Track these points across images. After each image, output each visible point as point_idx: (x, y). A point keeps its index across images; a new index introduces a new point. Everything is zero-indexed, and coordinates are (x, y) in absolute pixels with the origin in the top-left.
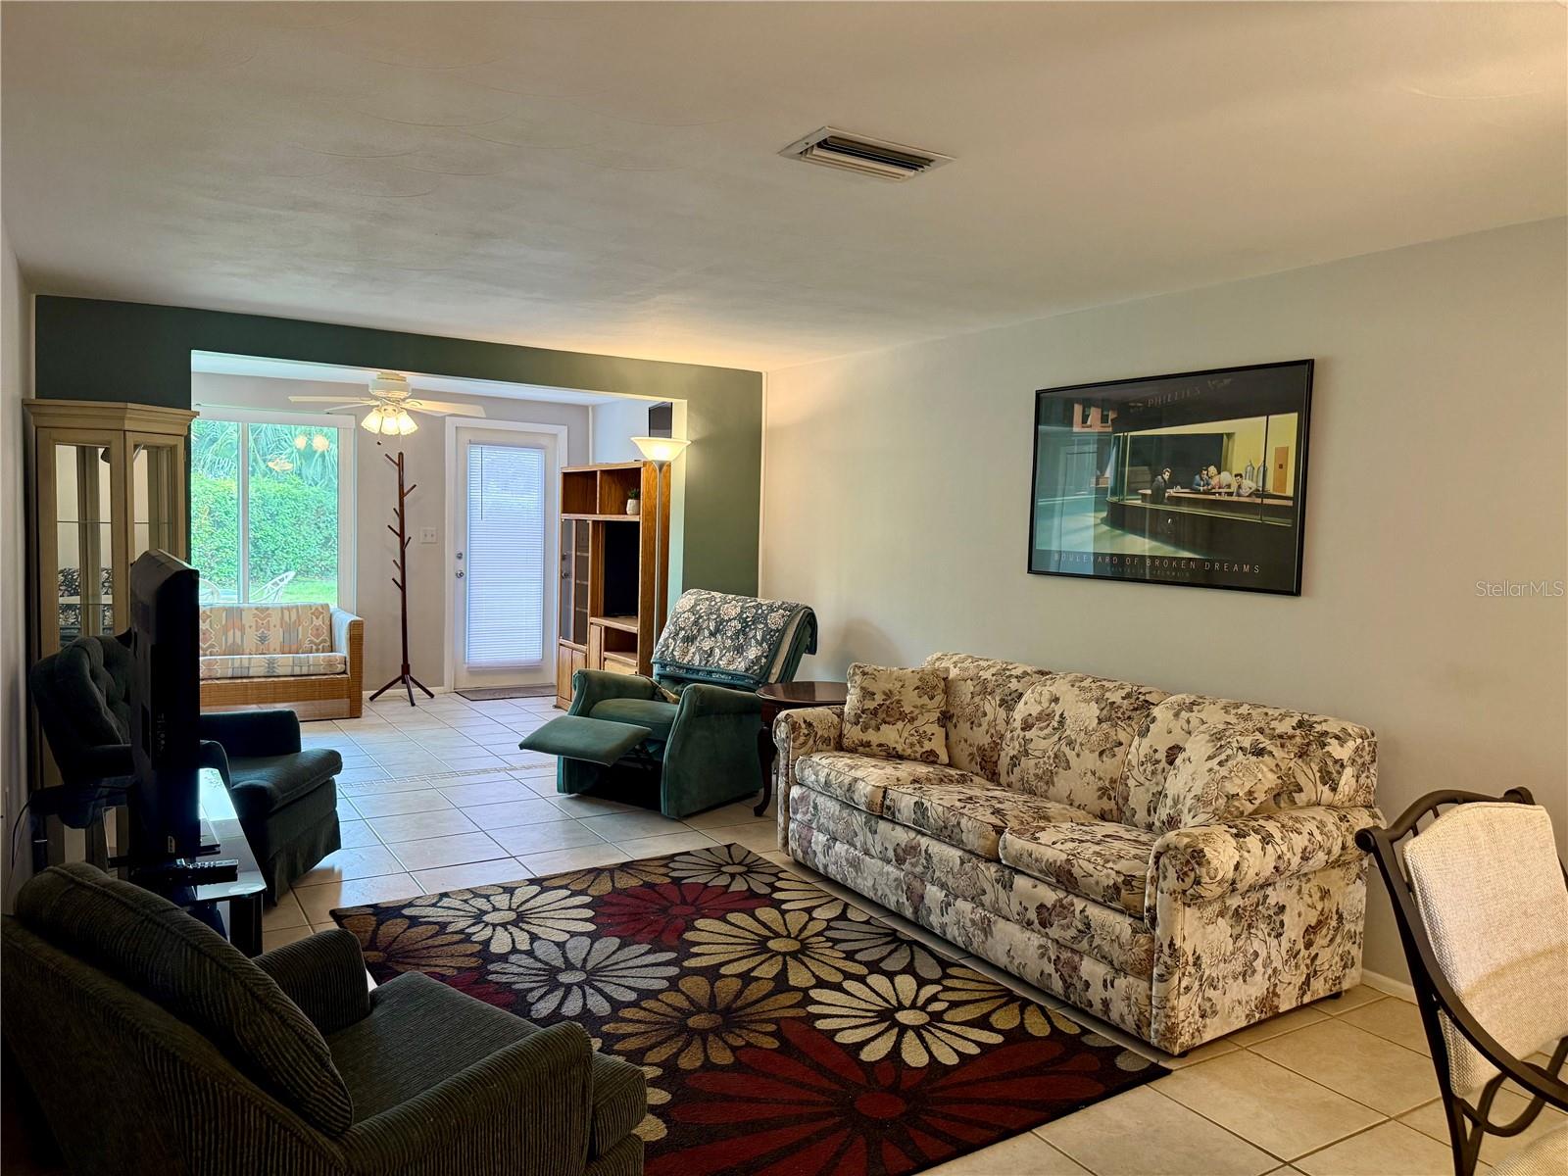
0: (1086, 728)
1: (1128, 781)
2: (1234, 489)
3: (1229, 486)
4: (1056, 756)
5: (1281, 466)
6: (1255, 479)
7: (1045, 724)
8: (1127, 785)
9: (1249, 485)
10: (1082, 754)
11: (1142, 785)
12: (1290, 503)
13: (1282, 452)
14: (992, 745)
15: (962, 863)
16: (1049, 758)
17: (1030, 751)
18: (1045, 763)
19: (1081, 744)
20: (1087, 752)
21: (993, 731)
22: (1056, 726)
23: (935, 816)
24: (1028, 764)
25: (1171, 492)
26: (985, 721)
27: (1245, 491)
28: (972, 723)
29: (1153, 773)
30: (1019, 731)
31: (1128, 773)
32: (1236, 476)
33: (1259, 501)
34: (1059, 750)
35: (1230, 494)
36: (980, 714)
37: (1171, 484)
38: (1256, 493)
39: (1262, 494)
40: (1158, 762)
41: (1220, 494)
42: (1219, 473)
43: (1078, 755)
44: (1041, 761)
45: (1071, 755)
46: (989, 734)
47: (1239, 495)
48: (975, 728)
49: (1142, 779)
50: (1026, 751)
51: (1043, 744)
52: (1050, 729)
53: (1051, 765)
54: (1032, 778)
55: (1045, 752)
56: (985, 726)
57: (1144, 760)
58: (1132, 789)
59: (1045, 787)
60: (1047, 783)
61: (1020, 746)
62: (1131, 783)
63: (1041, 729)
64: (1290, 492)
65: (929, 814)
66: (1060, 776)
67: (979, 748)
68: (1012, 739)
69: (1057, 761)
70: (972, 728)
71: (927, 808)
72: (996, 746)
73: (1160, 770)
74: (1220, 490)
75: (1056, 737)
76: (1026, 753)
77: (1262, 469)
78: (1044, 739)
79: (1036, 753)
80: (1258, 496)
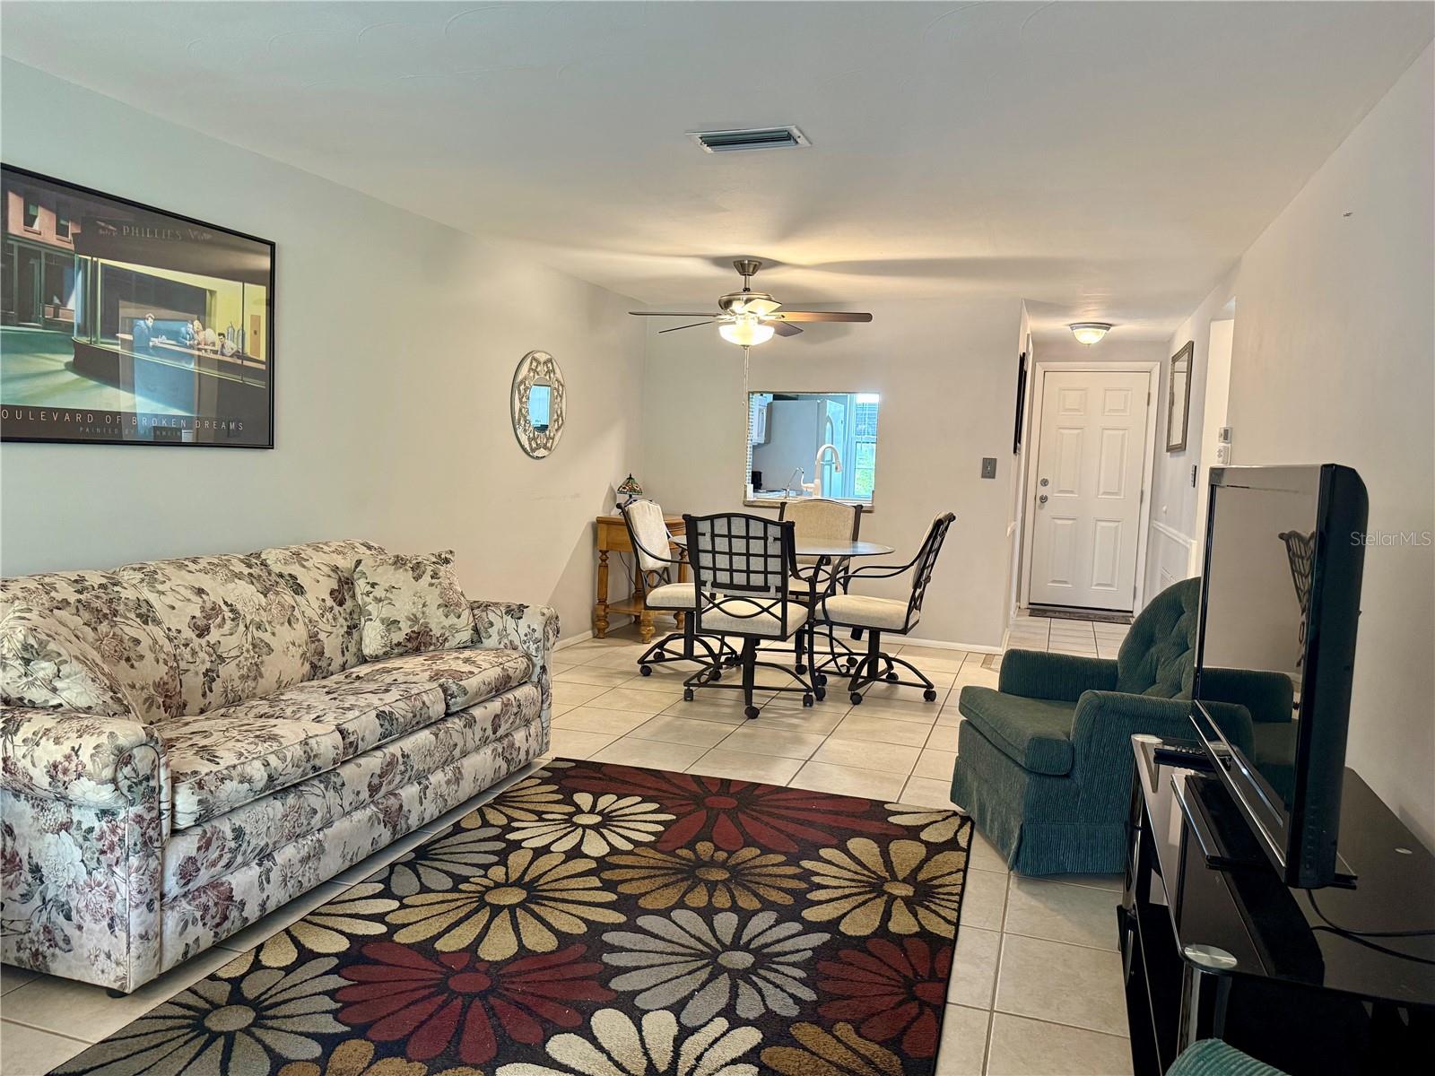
0: (259, 605)
1: (319, 636)
2: (218, 347)
3: (213, 344)
4: (254, 646)
5: (255, 333)
6: (235, 341)
7: (219, 619)
8: (319, 640)
9: (231, 346)
10: (276, 631)
11: (331, 633)
12: (263, 367)
13: (256, 319)
14: (172, 673)
15: (436, 735)
16: (248, 651)
17: (224, 655)
18: (246, 659)
19: (270, 623)
20: (278, 626)
21: (163, 656)
22: (232, 616)
23: (403, 713)
24: (228, 671)
25: (155, 341)
26: (143, 648)
27: (228, 351)
28: (128, 659)
29: (335, 619)
30: (197, 641)
31: (316, 629)
32: (220, 335)
33: (239, 362)
34: (253, 638)
35: (215, 352)
36: (128, 644)
37: (156, 332)
38: (238, 355)
39: (240, 355)
40: (332, 608)
41: (206, 350)
42: (204, 329)
43: (273, 634)
44: (242, 658)
45: (267, 637)
46: (161, 661)
47: (223, 354)
48: (136, 664)
49: (329, 628)
50: (220, 657)
51: (233, 641)
52: (229, 622)
53: (254, 657)
54: (237, 682)
55: (240, 648)
56: (149, 656)
57: (321, 612)
58: (325, 642)
59: (253, 685)
60: (255, 679)
61: (211, 655)
62: (322, 636)
63: (220, 626)
64: (263, 357)
65: (397, 716)
66: (266, 663)
67: (157, 686)
68: (194, 653)
69: (257, 650)
70: (132, 666)
71: (391, 713)
72: (177, 672)
73: (337, 614)
74: (206, 347)
75: (242, 628)
76: (221, 659)
77: (241, 332)
78: (231, 634)
79: (233, 653)
80: (239, 357)
